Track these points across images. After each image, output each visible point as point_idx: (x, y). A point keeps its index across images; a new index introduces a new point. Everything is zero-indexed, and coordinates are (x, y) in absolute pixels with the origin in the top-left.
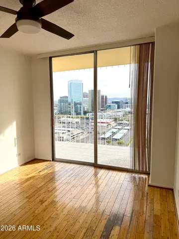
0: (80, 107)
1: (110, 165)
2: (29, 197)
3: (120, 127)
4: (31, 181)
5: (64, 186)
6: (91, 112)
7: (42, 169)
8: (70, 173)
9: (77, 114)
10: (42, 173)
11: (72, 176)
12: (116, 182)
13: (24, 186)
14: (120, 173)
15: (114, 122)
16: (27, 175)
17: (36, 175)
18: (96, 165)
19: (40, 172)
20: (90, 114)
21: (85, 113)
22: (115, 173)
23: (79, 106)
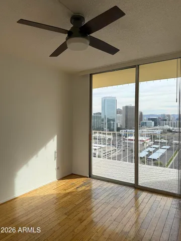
0: (114, 124)
1: (152, 187)
2: (68, 214)
3: (157, 146)
4: (69, 197)
5: (103, 206)
6: (124, 129)
7: (80, 184)
8: (108, 193)
9: (110, 131)
10: (80, 189)
11: (111, 195)
12: (162, 207)
13: (62, 201)
14: (165, 198)
15: (150, 140)
16: (65, 190)
17: (74, 190)
18: (136, 187)
19: (78, 188)
20: (123, 130)
21: (118, 129)
22: (159, 198)
23: (112, 122)
